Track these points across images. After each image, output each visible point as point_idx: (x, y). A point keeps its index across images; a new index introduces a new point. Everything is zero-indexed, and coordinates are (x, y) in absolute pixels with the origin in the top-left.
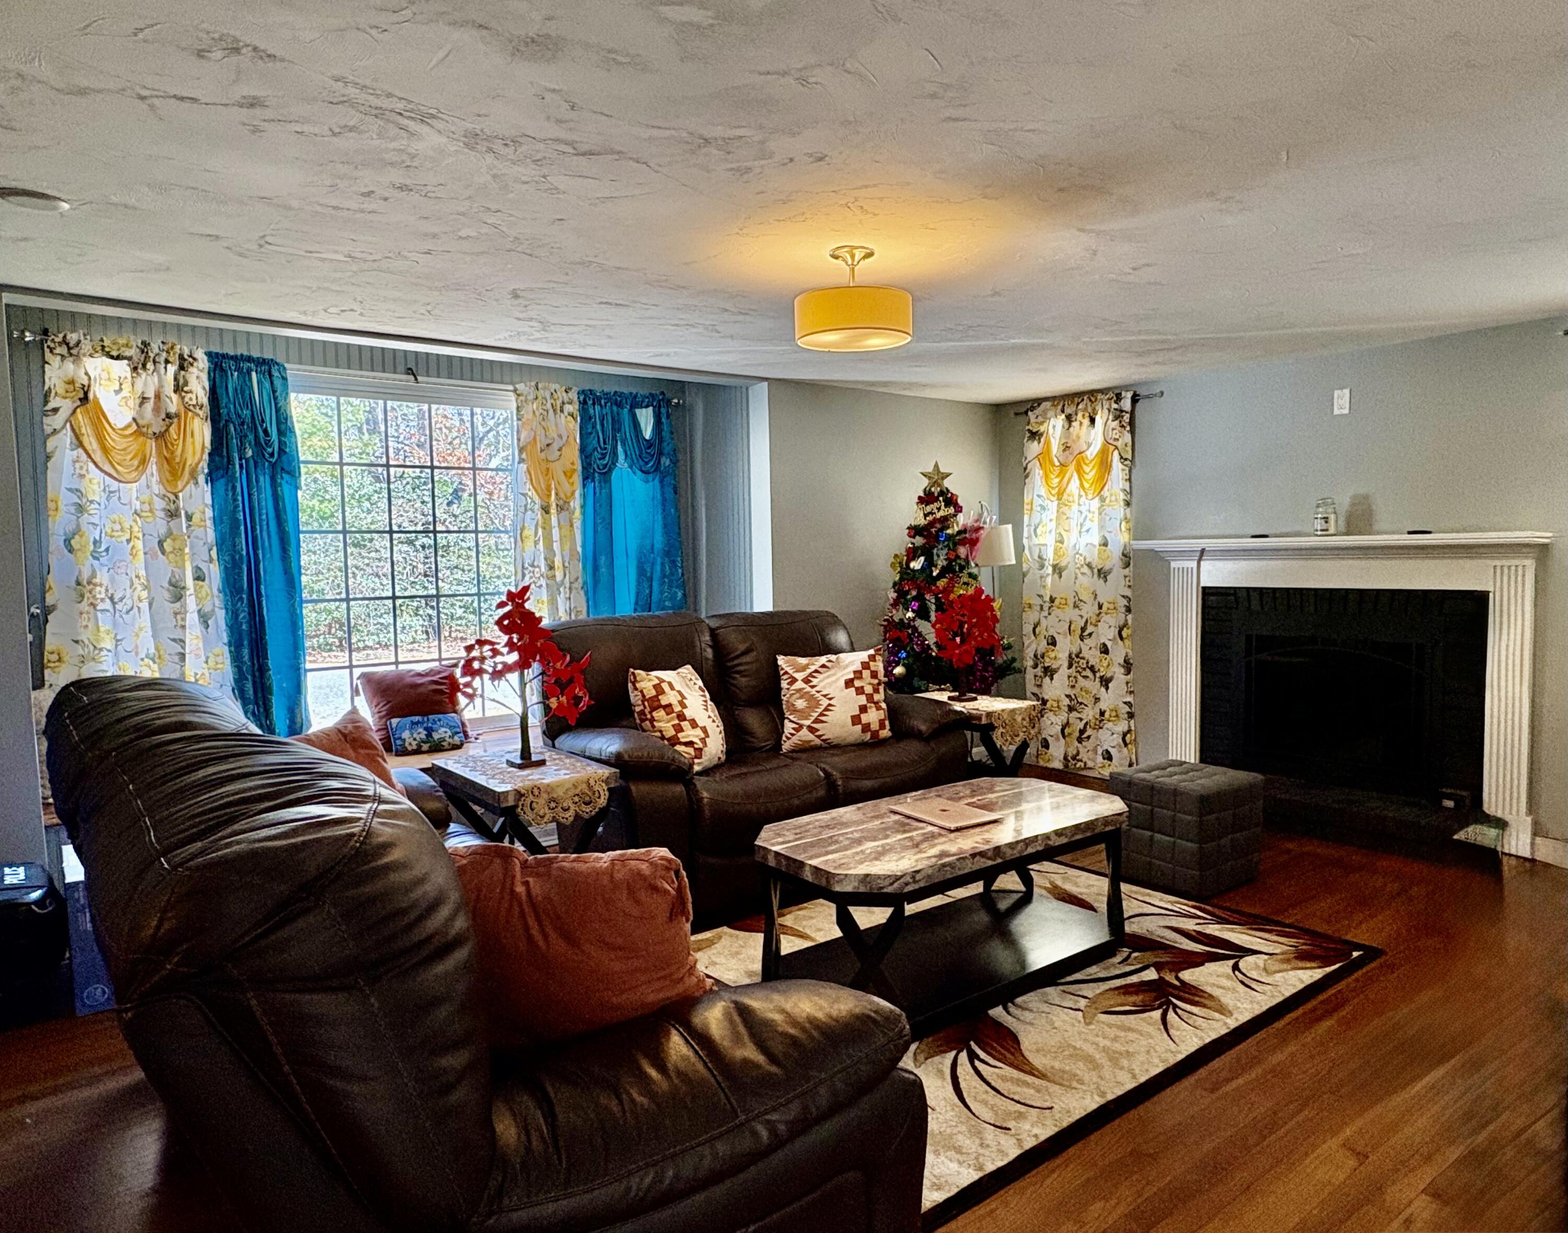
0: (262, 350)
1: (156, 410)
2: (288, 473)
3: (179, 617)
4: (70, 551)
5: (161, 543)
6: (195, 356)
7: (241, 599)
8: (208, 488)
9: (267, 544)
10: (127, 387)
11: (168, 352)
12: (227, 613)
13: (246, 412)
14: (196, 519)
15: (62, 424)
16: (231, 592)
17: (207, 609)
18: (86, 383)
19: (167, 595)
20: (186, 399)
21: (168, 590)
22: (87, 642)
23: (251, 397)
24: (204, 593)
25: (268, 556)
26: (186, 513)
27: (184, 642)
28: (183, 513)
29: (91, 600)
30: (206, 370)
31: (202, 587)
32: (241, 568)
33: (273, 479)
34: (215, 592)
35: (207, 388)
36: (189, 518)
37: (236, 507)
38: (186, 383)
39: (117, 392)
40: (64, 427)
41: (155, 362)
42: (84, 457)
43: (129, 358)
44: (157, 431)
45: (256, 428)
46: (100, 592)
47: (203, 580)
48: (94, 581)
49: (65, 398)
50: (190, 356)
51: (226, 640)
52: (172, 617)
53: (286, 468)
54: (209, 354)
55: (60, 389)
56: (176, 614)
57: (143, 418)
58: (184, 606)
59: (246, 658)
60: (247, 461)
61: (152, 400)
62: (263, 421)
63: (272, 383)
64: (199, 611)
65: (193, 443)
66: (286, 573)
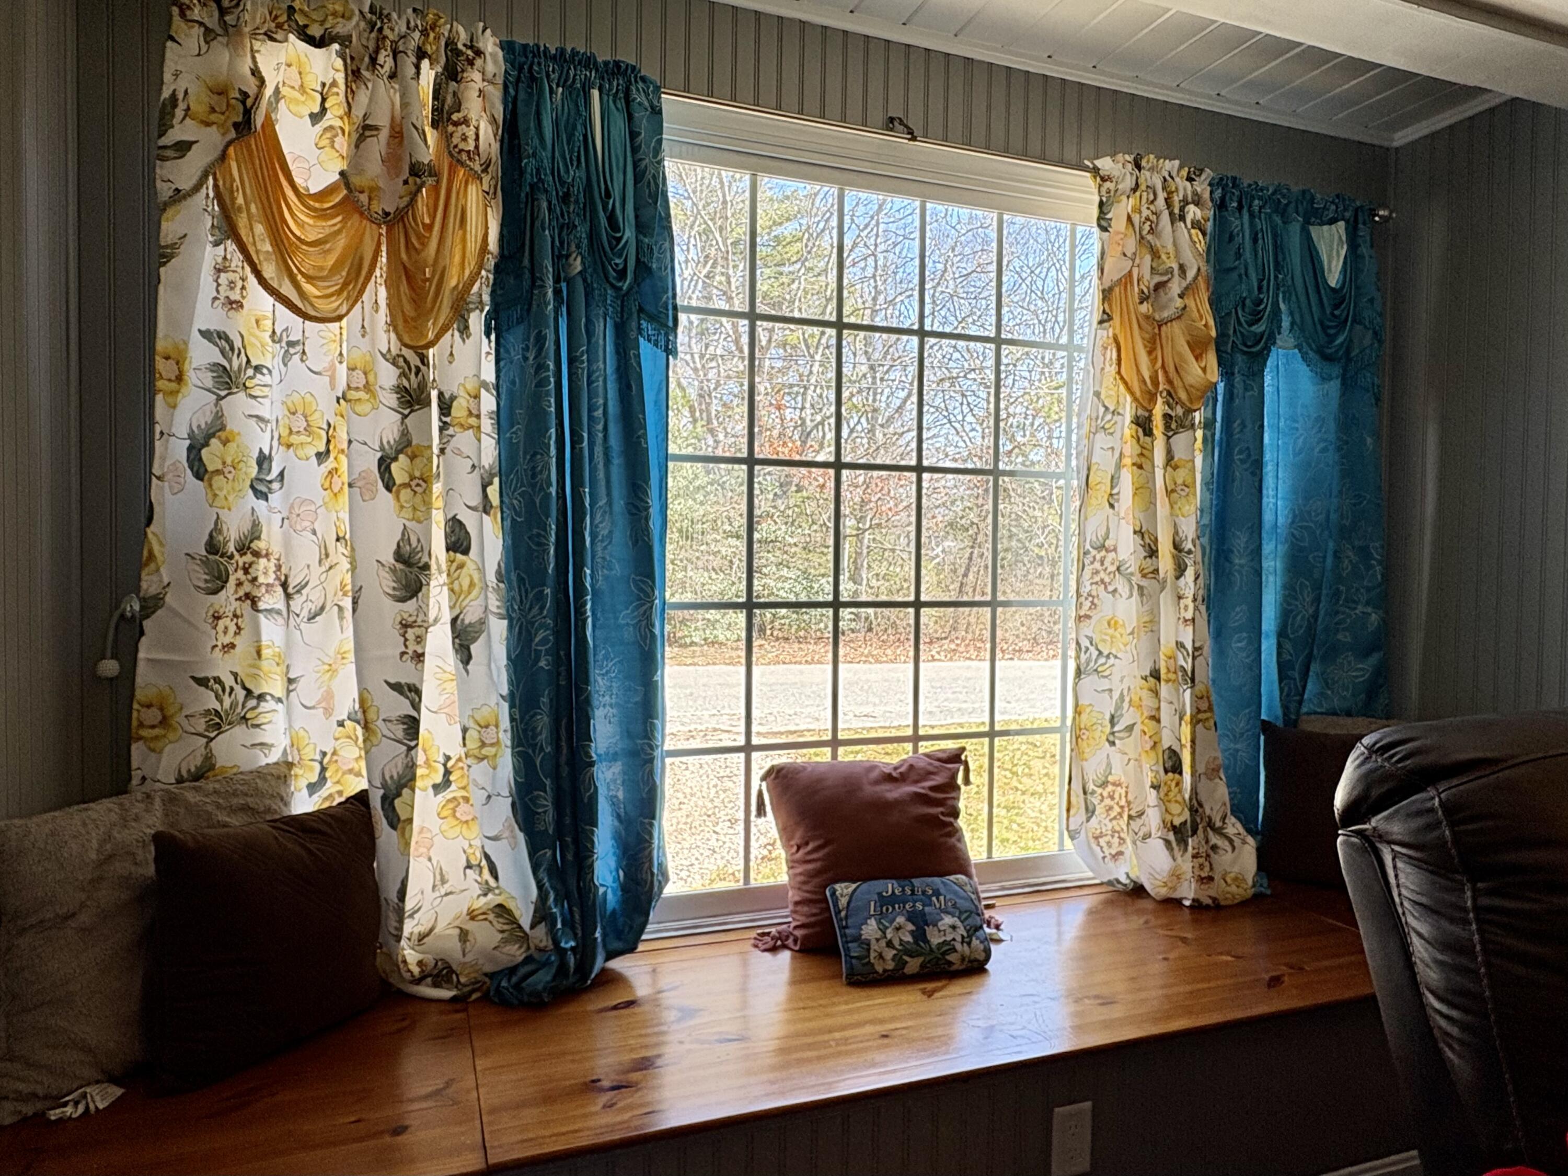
0: (614, 48)
1: (391, 160)
2: (652, 318)
3: (411, 633)
4: (199, 476)
5: (384, 464)
6: (481, 45)
7: (540, 597)
8: (487, 346)
9: (601, 475)
10: (336, 104)
11: (424, 33)
12: (510, 627)
13: (575, 175)
14: (459, 410)
15: (194, 181)
16: (521, 580)
17: (470, 617)
18: (252, 90)
19: (388, 583)
20: (455, 140)
21: (393, 571)
22: (229, 681)
23: (587, 139)
24: (466, 583)
25: (602, 502)
26: (441, 395)
27: (418, 692)
28: (434, 394)
29: (247, 587)
30: (500, 80)
31: (461, 566)
32: (544, 527)
33: (621, 331)
34: (491, 578)
35: (500, 121)
36: (445, 408)
37: (542, 383)
38: (458, 107)
39: (315, 118)
40: (197, 188)
41: (395, 53)
42: (237, 259)
43: (344, 41)
44: (391, 209)
45: (594, 211)
46: (265, 571)
47: (466, 552)
48: (255, 545)
49: (208, 124)
50: (471, 47)
51: (505, 691)
52: (395, 635)
53: (647, 307)
54: (507, 47)
55: (199, 101)
56: (405, 626)
57: (361, 172)
58: (423, 610)
59: (544, 736)
60: (569, 281)
61: (384, 134)
62: (608, 195)
63: (630, 117)
64: (454, 621)
65: (464, 240)
66: (635, 543)
